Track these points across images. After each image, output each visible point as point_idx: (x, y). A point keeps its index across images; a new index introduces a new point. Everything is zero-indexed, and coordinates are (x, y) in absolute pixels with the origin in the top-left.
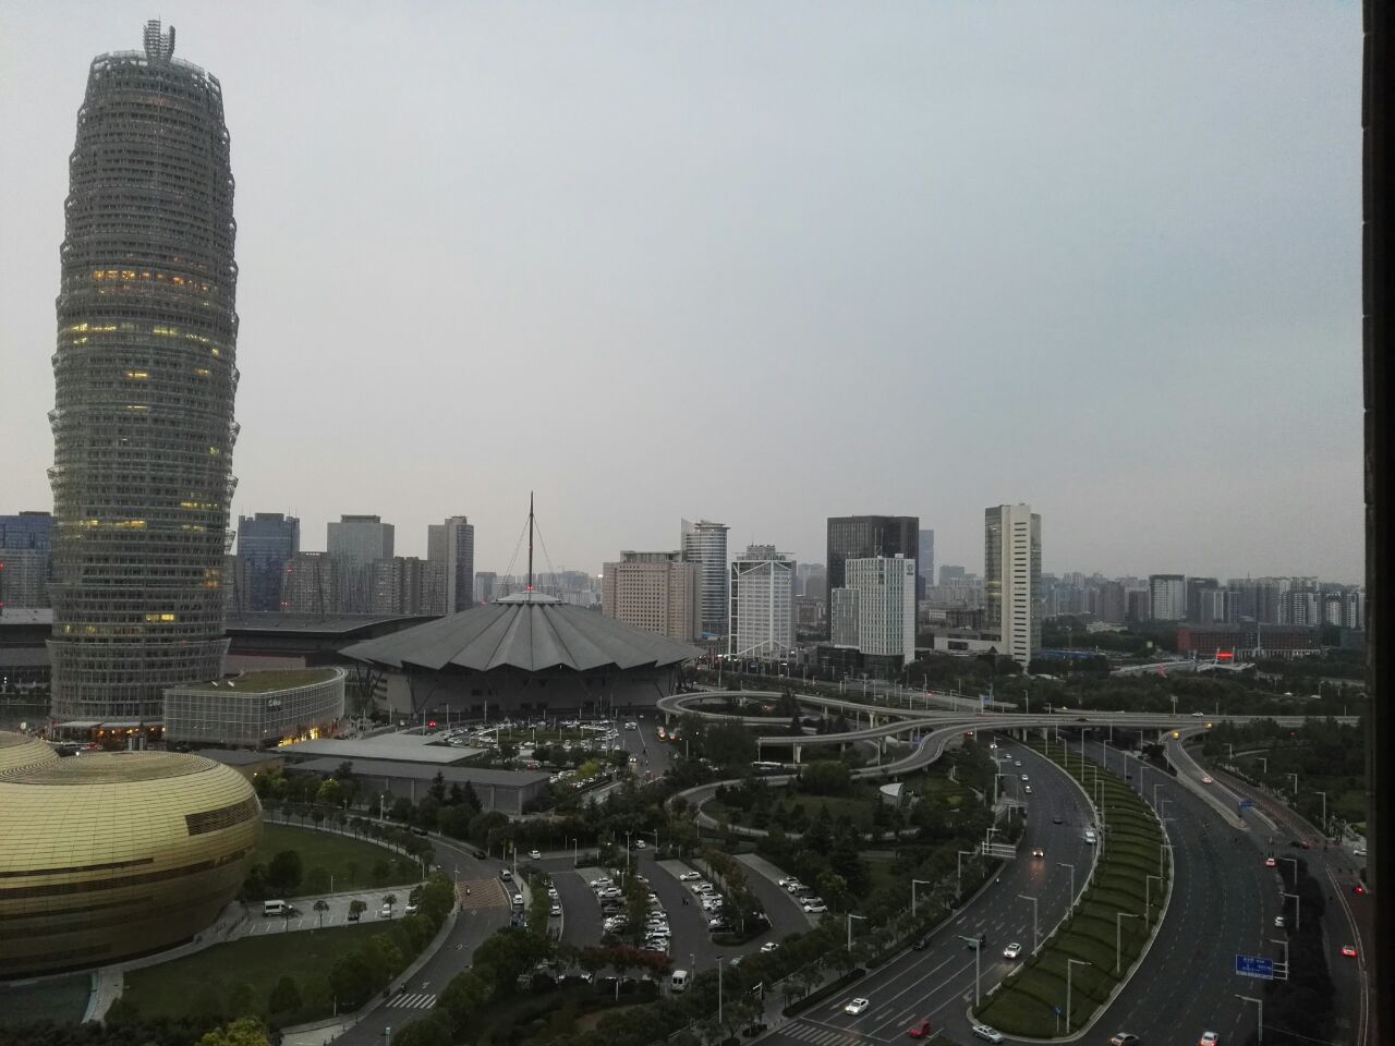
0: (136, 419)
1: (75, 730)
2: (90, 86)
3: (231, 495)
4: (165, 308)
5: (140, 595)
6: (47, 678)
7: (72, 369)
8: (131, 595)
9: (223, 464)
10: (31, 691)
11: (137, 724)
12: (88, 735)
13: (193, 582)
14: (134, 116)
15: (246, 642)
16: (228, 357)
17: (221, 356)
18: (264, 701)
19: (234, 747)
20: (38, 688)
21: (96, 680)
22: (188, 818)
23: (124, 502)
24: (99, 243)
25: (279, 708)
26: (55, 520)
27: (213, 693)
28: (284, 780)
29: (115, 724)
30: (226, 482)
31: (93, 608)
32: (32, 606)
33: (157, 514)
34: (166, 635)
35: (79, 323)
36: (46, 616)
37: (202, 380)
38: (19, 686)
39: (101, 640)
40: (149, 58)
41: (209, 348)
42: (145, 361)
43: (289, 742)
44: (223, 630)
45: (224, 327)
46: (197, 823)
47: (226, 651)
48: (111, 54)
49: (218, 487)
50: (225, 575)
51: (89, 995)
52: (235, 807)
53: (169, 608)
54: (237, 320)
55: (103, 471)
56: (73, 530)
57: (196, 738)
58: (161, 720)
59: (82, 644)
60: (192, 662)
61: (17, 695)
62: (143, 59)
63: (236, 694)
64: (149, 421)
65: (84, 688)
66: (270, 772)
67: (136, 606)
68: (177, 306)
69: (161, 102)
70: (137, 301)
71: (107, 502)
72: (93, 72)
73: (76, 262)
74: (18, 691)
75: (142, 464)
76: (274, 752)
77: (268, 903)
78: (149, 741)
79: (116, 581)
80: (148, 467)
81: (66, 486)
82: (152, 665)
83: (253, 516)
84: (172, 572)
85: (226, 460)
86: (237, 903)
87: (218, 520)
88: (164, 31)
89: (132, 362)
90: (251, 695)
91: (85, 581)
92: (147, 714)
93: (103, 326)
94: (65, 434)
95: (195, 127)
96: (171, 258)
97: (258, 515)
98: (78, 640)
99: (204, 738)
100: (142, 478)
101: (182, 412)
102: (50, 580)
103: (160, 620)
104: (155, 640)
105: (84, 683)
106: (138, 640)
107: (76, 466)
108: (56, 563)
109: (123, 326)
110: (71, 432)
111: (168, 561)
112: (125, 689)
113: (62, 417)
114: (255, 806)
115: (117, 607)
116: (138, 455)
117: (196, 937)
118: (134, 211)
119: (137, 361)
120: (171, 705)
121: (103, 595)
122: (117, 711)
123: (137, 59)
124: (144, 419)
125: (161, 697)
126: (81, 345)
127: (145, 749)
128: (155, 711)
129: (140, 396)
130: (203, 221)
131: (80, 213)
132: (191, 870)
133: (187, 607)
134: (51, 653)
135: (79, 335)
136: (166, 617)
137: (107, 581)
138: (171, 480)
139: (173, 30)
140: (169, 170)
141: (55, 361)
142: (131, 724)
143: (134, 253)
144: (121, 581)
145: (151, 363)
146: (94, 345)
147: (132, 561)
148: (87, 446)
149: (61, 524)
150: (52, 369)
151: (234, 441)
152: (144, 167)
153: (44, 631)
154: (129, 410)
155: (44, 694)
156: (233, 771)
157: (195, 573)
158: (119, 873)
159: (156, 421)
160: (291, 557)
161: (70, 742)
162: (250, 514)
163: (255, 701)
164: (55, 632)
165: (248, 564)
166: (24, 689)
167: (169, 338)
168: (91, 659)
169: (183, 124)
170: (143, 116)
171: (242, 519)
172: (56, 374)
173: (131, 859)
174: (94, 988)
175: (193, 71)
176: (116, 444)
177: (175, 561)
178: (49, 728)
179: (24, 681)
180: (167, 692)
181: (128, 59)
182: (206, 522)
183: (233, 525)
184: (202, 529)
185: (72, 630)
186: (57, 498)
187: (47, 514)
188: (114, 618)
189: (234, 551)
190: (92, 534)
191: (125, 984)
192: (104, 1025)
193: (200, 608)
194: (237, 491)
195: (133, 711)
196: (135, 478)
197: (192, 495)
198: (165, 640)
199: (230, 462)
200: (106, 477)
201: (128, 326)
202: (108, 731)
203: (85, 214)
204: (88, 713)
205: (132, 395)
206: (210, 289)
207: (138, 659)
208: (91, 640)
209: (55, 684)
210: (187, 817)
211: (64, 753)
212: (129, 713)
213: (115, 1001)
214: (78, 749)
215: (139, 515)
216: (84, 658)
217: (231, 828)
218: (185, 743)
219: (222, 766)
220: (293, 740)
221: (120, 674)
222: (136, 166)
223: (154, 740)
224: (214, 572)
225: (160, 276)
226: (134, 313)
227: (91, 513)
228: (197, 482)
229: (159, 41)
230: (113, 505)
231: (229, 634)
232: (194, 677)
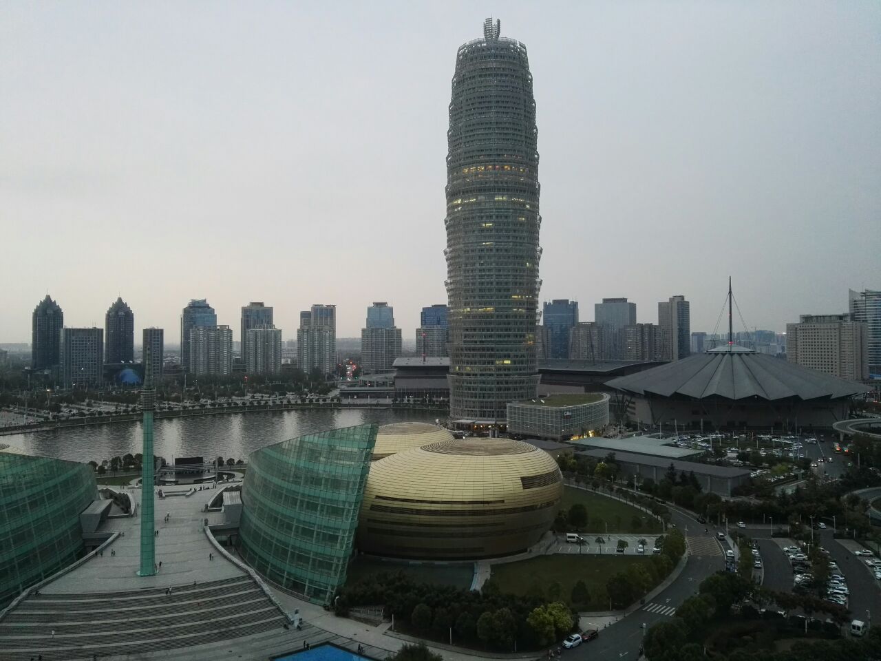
0: (487, 250)
1: (463, 425)
2: (457, 65)
3: (539, 290)
4: (501, 185)
5: (492, 349)
6: (447, 395)
7: (455, 226)
8: (488, 349)
9: (534, 272)
10: (440, 402)
11: (494, 422)
12: (468, 427)
13: (520, 342)
14: (480, 76)
15: (551, 377)
16: (535, 208)
17: (531, 209)
18: (562, 412)
19: (546, 439)
20: (444, 401)
21: (472, 397)
22: (523, 479)
23: (483, 297)
24: (465, 153)
25: (570, 417)
26: (449, 309)
27: (533, 406)
28: (575, 461)
29: (482, 422)
30: (536, 282)
31: (469, 357)
32: (439, 356)
33: (500, 304)
34: (506, 372)
35: (457, 199)
36: (446, 361)
37: (522, 224)
38: (434, 399)
39: (473, 375)
40: (487, 41)
41: (524, 205)
42: (491, 217)
43: (577, 438)
44: (537, 369)
45: (532, 191)
46: (527, 482)
47: (539, 382)
48: (467, 44)
49: (531, 287)
50: (537, 337)
51: (473, 575)
52: (548, 474)
53: (508, 357)
54: (539, 186)
55: (471, 281)
56: (459, 314)
57: (525, 432)
58: (505, 421)
59: (465, 377)
60: (521, 388)
61: (434, 405)
62: (484, 42)
63: (545, 407)
64: (494, 251)
65: (466, 401)
66: (566, 455)
67: (491, 356)
68: (506, 183)
69: (494, 65)
70: (486, 183)
71: (474, 297)
72: (458, 56)
73: (454, 165)
74: (434, 402)
75: (492, 275)
76: (569, 443)
77: (569, 534)
78: (500, 432)
79: (480, 342)
80: (494, 277)
81: (455, 290)
82: (500, 389)
83: (551, 302)
84: (509, 336)
85: (535, 269)
86: (550, 533)
87: (532, 305)
88: (494, 23)
89: (484, 218)
90: (554, 408)
91: (465, 342)
92: (498, 417)
93: (469, 199)
94: (452, 261)
95: (513, 76)
96: (503, 155)
97: (554, 301)
98: (462, 374)
99: (529, 432)
100: (492, 283)
101: (511, 244)
102: (448, 342)
103: (503, 364)
104: (501, 375)
105: (466, 399)
106: (492, 375)
107: (458, 279)
108: (450, 332)
109: (479, 198)
110: (455, 260)
111: (506, 330)
112: (486, 402)
113: (451, 252)
114: (559, 475)
115: (481, 356)
116: (489, 270)
117: (528, 550)
118: (482, 131)
119: (487, 217)
120: (511, 413)
121: (474, 349)
122: (483, 415)
123: (480, 43)
124: (491, 250)
125: (505, 408)
126: (458, 211)
127: (498, 437)
128: (502, 415)
129: (490, 237)
130: (519, 130)
131: (455, 138)
132: (524, 509)
133: (517, 356)
134: (449, 381)
135: (458, 206)
136: (506, 362)
137: (476, 342)
138: (506, 283)
139: (499, 22)
140: (500, 104)
141: (446, 222)
142: (490, 422)
143: (484, 155)
144: (483, 342)
145: (494, 217)
146: (465, 211)
147: (488, 330)
148: (463, 267)
149: (452, 311)
150: (444, 226)
151: (539, 258)
152: (486, 105)
153: (445, 369)
154: (484, 245)
155: (446, 404)
156: (545, 453)
157: (521, 336)
158: (487, 507)
159: (497, 250)
160: (574, 325)
161: (461, 431)
162: (550, 301)
163: (556, 412)
164: (451, 370)
165: (550, 330)
166: (437, 401)
167: (503, 202)
168: (469, 385)
169: (506, 75)
170: (485, 75)
171: (545, 303)
172: (447, 229)
173: (492, 500)
174: (475, 571)
175: (511, 43)
176: (477, 266)
177: (510, 330)
178: (449, 422)
179: (437, 397)
180: (508, 405)
181: (476, 44)
182: (525, 306)
183: (540, 308)
184: (524, 311)
185: (459, 369)
186: (449, 297)
187: (445, 305)
188: (480, 363)
189: (541, 323)
190: (467, 316)
191: (491, 572)
192: (481, 593)
193: (524, 357)
194: (542, 288)
195: (491, 415)
196: (488, 283)
197: (518, 291)
198: (506, 375)
199: (538, 271)
200: (473, 284)
201: (481, 198)
202: (478, 425)
203: (458, 137)
204: (468, 416)
205: (485, 237)
206: (524, 170)
207: (493, 386)
208: (469, 375)
209: (451, 397)
210: (521, 478)
211: (457, 437)
212: (489, 416)
213: (486, 580)
214: (464, 435)
215: (490, 304)
216: (465, 384)
217: (545, 487)
218: (519, 435)
219: (539, 450)
220: (579, 436)
221: (483, 394)
222: (483, 105)
223: (502, 432)
224: (531, 336)
225: (497, 167)
226: (485, 190)
227: (467, 304)
228: (520, 283)
229: (492, 29)
230: (477, 299)
231: (540, 372)
232: (522, 397)
